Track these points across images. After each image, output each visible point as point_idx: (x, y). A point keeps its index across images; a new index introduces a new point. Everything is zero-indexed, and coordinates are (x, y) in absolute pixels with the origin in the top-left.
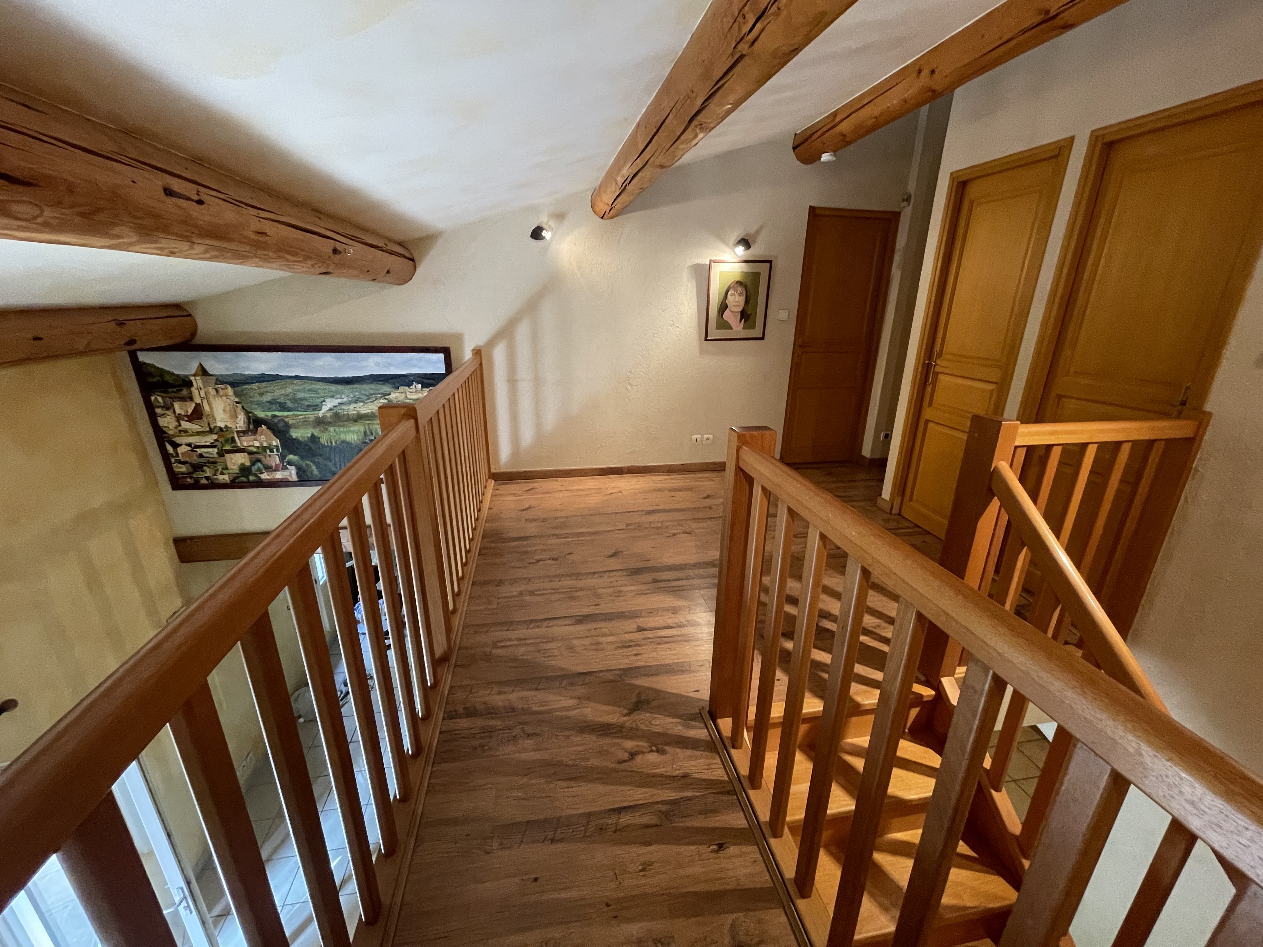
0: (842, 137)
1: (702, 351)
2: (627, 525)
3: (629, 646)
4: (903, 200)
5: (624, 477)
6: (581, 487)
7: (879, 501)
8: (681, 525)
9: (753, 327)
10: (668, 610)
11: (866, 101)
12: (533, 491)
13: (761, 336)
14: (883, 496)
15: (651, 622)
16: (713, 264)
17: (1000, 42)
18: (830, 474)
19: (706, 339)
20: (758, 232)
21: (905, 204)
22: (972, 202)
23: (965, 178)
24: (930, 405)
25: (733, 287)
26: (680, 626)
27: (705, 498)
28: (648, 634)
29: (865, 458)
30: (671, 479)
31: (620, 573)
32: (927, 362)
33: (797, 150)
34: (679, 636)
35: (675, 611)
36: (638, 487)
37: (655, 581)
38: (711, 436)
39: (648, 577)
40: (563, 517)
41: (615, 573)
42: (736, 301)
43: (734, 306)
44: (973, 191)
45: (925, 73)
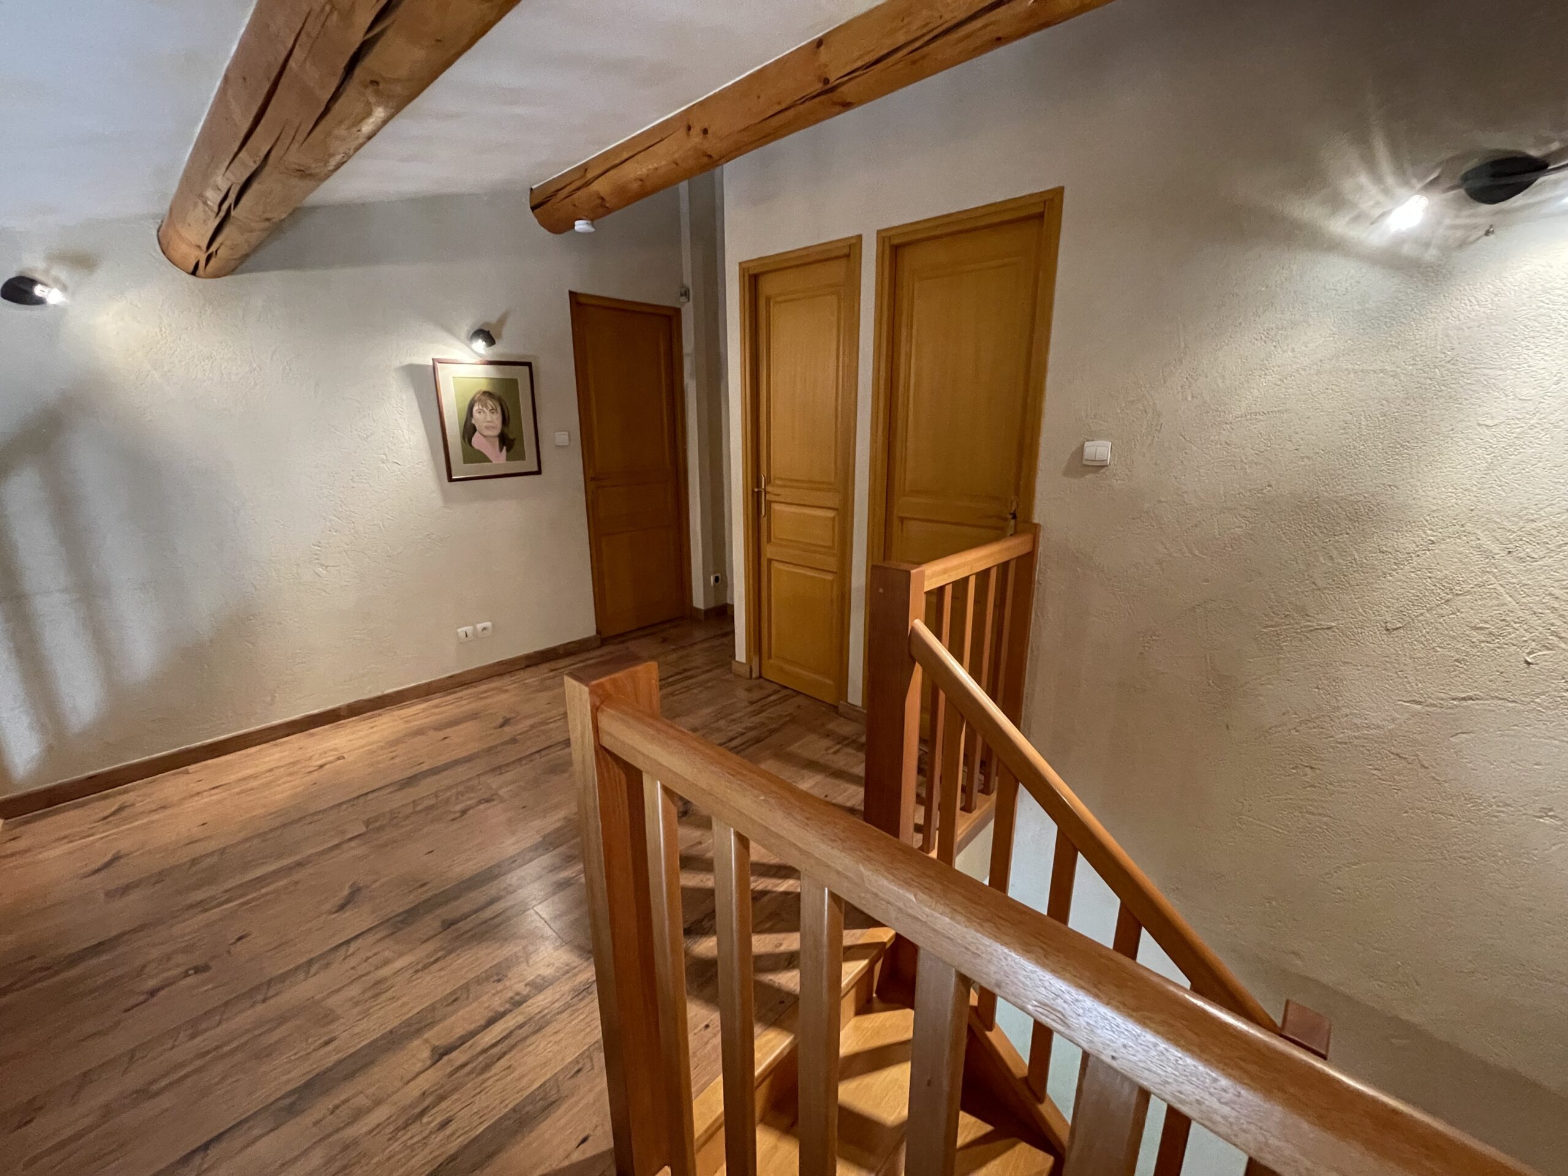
0: (600, 200)
1: (447, 498)
2: (367, 823)
3: (423, 1113)
4: (682, 295)
5: (343, 726)
6: (250, 772)
7: (734, 666)
8: (471, 789)
9: (522, 457)
10: (487, 979)
11: (625, 156)
12: (124, 814)
13: (536, 469)
14: (737, 659)
15: (459, 1022)
16: (439, 365)
17: (779, 108)
18: (664, 640)
19: (450, 480)
20: (502, 321)
21: (683, 299)
22: (768, 300)
23: (756, 272)
24: (769, 540)
25: (480, 400)
26: (519, 1004)
27: (502, 726)
28: (458, 1057)
29: (698, 610)
30: (436, 706)
31: (370, 939)
32: (756, 490)
33: (536, 211)
34: (521, 1026)
35: (498, 974)
36: (376, 737)
37: (448, 924)
38: (488, 624)
39: (430, 923)
40: (212, 853)
41: (359, 943)
42: (488, 420)
43: (487, 428)
44: (768, 287)
45: (696, 130)
